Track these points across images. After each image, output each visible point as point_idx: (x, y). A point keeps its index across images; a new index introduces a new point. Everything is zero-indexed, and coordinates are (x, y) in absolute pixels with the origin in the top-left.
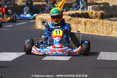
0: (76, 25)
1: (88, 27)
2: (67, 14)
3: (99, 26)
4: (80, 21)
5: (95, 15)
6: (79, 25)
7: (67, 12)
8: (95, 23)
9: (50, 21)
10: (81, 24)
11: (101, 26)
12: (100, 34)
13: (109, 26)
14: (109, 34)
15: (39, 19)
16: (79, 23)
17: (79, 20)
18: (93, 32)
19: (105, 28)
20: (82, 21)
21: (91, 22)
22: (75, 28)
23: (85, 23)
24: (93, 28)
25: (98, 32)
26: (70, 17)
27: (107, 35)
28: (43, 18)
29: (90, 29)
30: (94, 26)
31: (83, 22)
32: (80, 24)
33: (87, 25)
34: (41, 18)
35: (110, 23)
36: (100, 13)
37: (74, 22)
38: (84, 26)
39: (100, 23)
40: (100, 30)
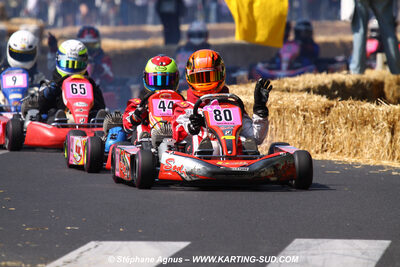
0: (354, 130)
2: (301, 86)
4: (369, 116)
6: (365, 133)
7: (297, 79)
10: (374, 127)
16: (365, 123)
17: (363, 109)
20: (377, 116)
22: (346, 144)
23: (390, 123)
26: (324, 100)
31: (384, 119)
32: (369, 127)
37: (342, 121)
38: (389, 135)
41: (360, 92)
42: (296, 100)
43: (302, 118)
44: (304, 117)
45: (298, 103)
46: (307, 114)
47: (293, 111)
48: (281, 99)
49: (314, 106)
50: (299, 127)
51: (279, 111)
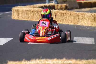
1: (58, 17)
2: (38, 6)
3: (67, 16)
5: (61, 7)
8: (63, 14)
9: (25, 13)
11: (69, 16)
12: (68, 23)
13: (76, 16)
14: (76, 23)
15: (16, 10)
18: (62, 21)
19: (72, 18)
20: (52, 12)
21: (61, 12)
23: (55, 14)
24: (62, 18)
25: (67, 21)
26: (42, 9)
27: (75, 23)
28: (19, 10)
29: (59, 18)
30: (63, 16)
31: (54, 13)
33: (57, 15)
34: (17, 10)
35: (77, 14)
36: (64, 6)
38: (55, 16)
39: (68, 14)
40: (68, 20)
41: (50, 7)
42: (36, 9)
43: (37, 13)
44: (38, 13)
45: (36, 10)
46: (38, 12)
47: (35, 11)
48: (33, 9)
49: (40, 10)
50: (37, 15)
51: (33, 11)
